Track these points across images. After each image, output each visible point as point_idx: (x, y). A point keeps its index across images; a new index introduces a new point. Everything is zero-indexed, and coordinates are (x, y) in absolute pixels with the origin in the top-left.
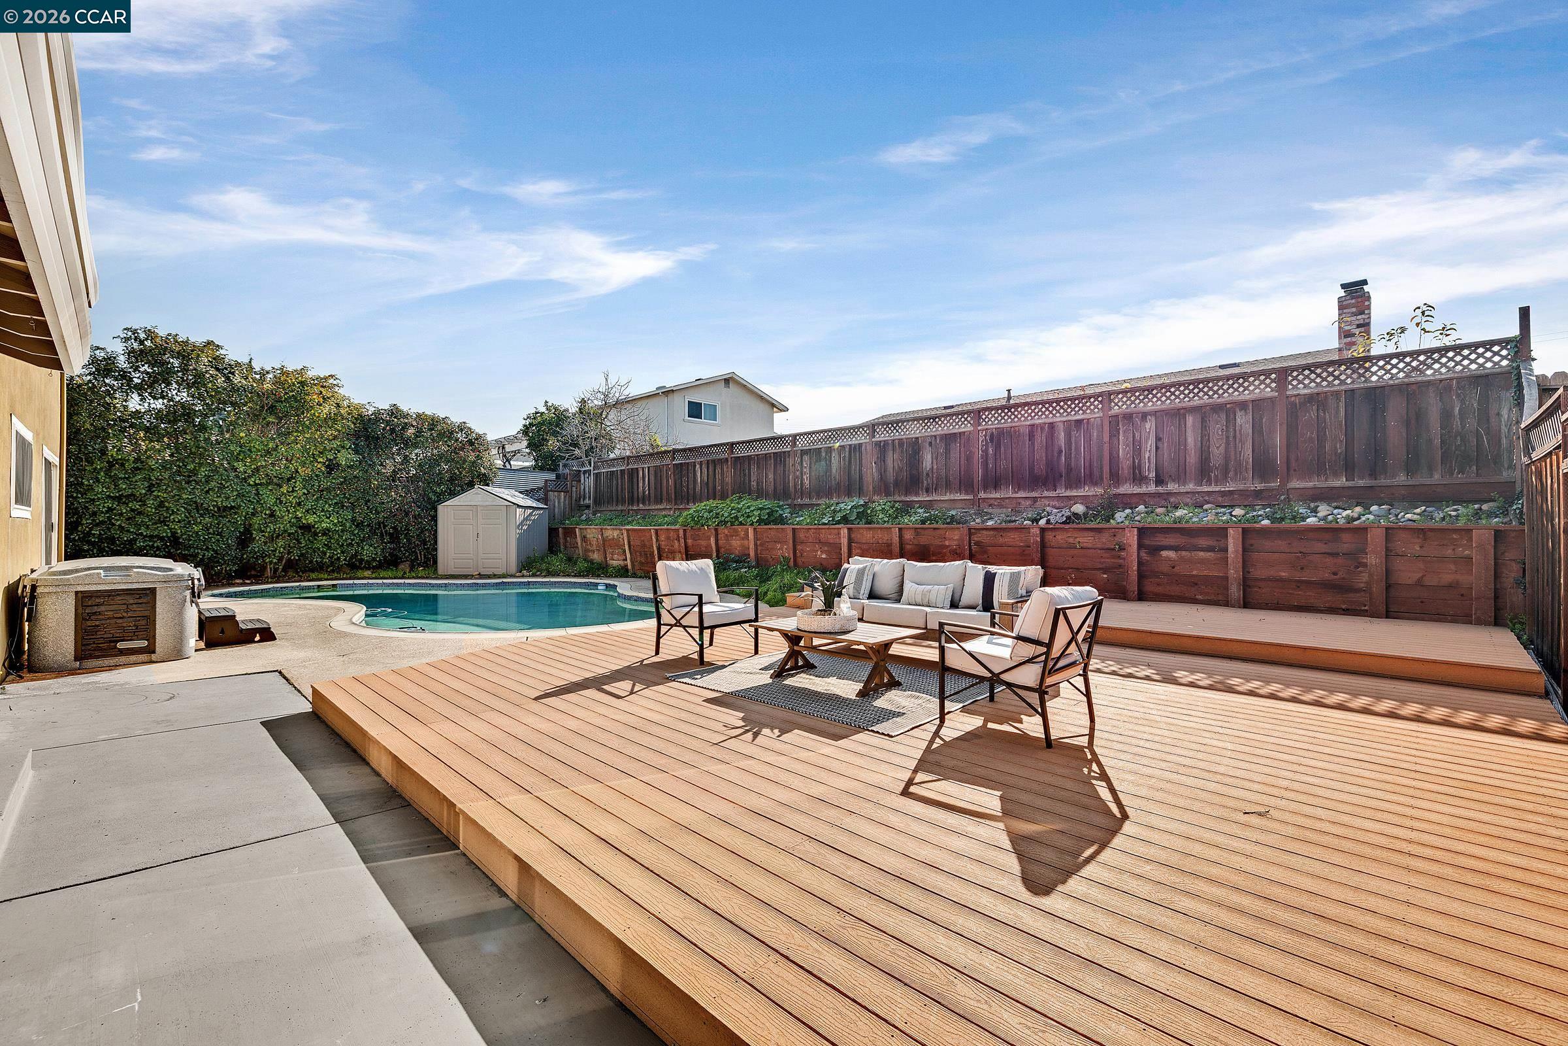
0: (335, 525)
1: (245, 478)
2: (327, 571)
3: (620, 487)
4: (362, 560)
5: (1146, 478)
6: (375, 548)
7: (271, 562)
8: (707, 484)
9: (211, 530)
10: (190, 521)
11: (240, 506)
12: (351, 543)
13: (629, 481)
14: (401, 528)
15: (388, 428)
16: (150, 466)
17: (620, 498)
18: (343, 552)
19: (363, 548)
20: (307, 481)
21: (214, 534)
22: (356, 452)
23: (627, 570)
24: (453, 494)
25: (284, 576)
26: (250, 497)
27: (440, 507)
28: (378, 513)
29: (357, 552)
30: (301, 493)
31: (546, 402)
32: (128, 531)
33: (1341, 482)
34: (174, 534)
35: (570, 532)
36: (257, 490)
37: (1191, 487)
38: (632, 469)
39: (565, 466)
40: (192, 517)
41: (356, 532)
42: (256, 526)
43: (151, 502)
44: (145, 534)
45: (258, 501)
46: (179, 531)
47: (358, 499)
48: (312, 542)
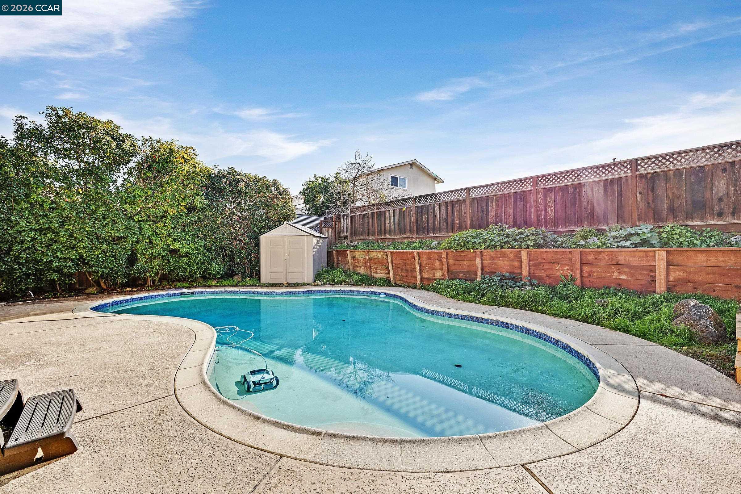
0: (193, 250)
1: (131, 217)
2: (188, 281)
3: (370, 225)
4: (210, 274)
6: (219, 265)
7: (150, 276)
8: (446, 219)
9: (108, 254)
10: (92, 247)
11: (128, 236)
12: (204, 262)
13: (378, 220)
14: (236, 252)
15: (228, 182)
16: (62, 206)
17: (371, 231)
18: (198, 268)
19: (211, 265)
20: (174, 218)
21: (110, 256)
22: (207, 198)
23: (389, 281)
24: (270, 228)
25: (160, 285)
26: (134, 230)
27: (261, 238)
28: (221, 241)
29: (207, 268)
30: (170, 227)
31: (315, 175)
32: (47, 255)
34: (81, 256)
35: (342, 254)
36: (140, 225)
38: (380, 212)
39: (329, 212)
40: (94, 244)
41: (207, 255)
42: (140, 251)
43: (63, 233)
44: (59, 257)
45: (140, 233)
46: (85, 255)
47: (208, 232)
48: (178, 261)
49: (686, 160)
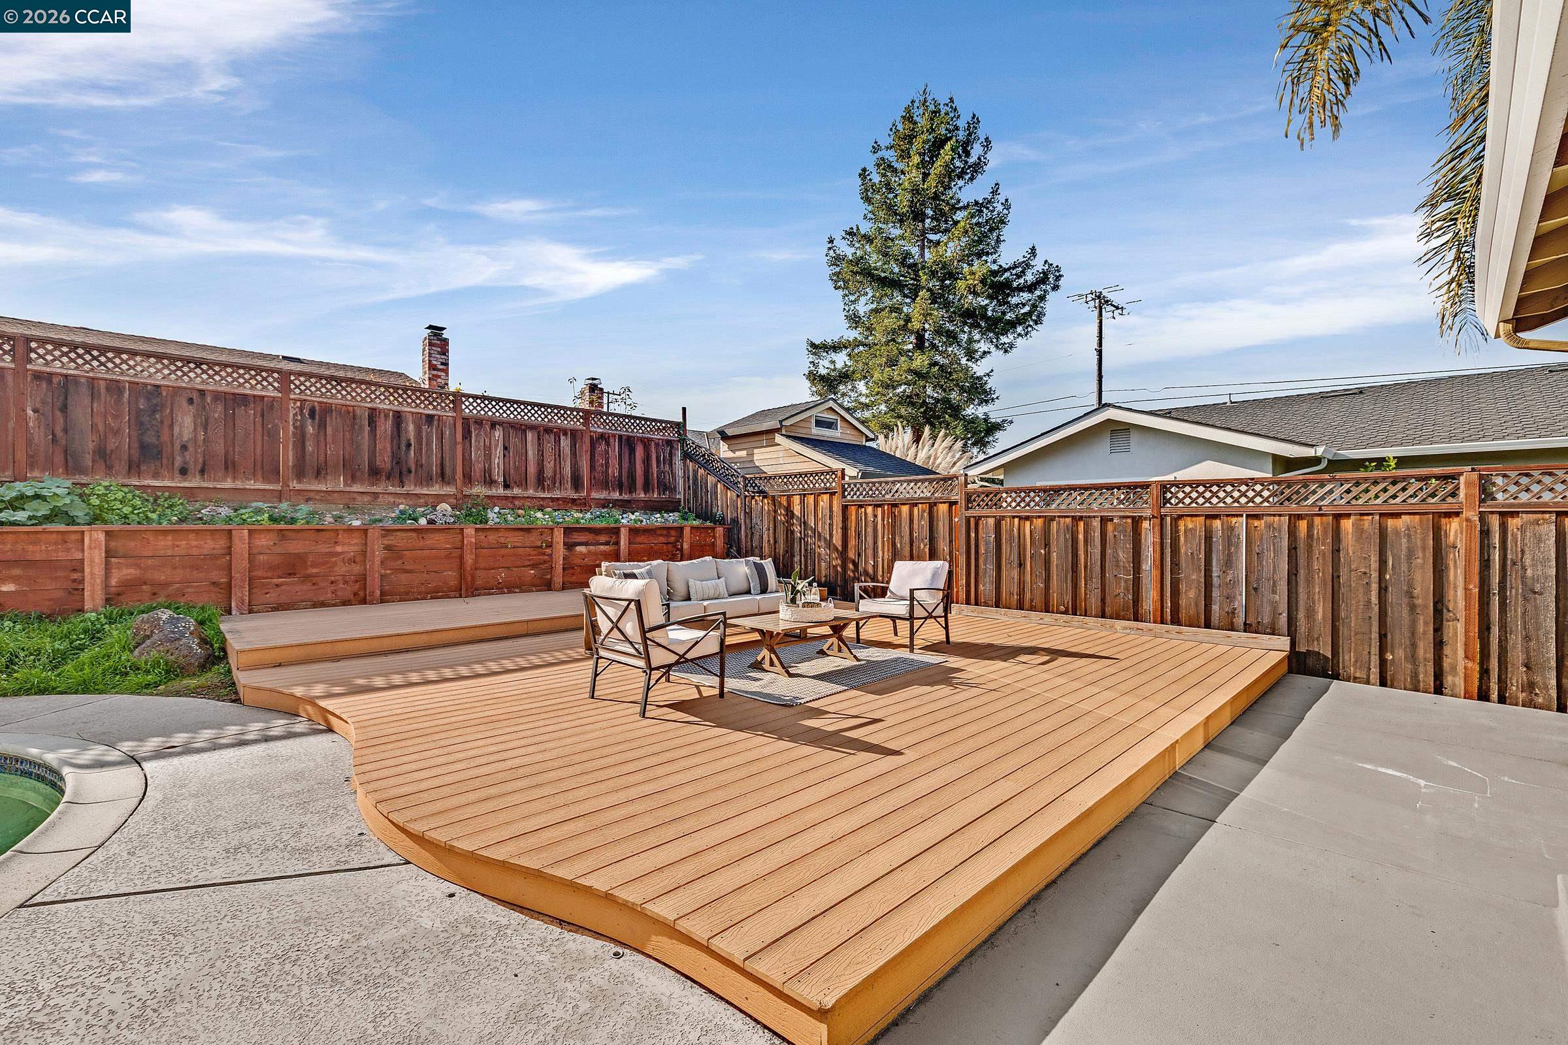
5: (496, 481)
33: (616, 495)
37: (531, 492)
49: (131, 367)
